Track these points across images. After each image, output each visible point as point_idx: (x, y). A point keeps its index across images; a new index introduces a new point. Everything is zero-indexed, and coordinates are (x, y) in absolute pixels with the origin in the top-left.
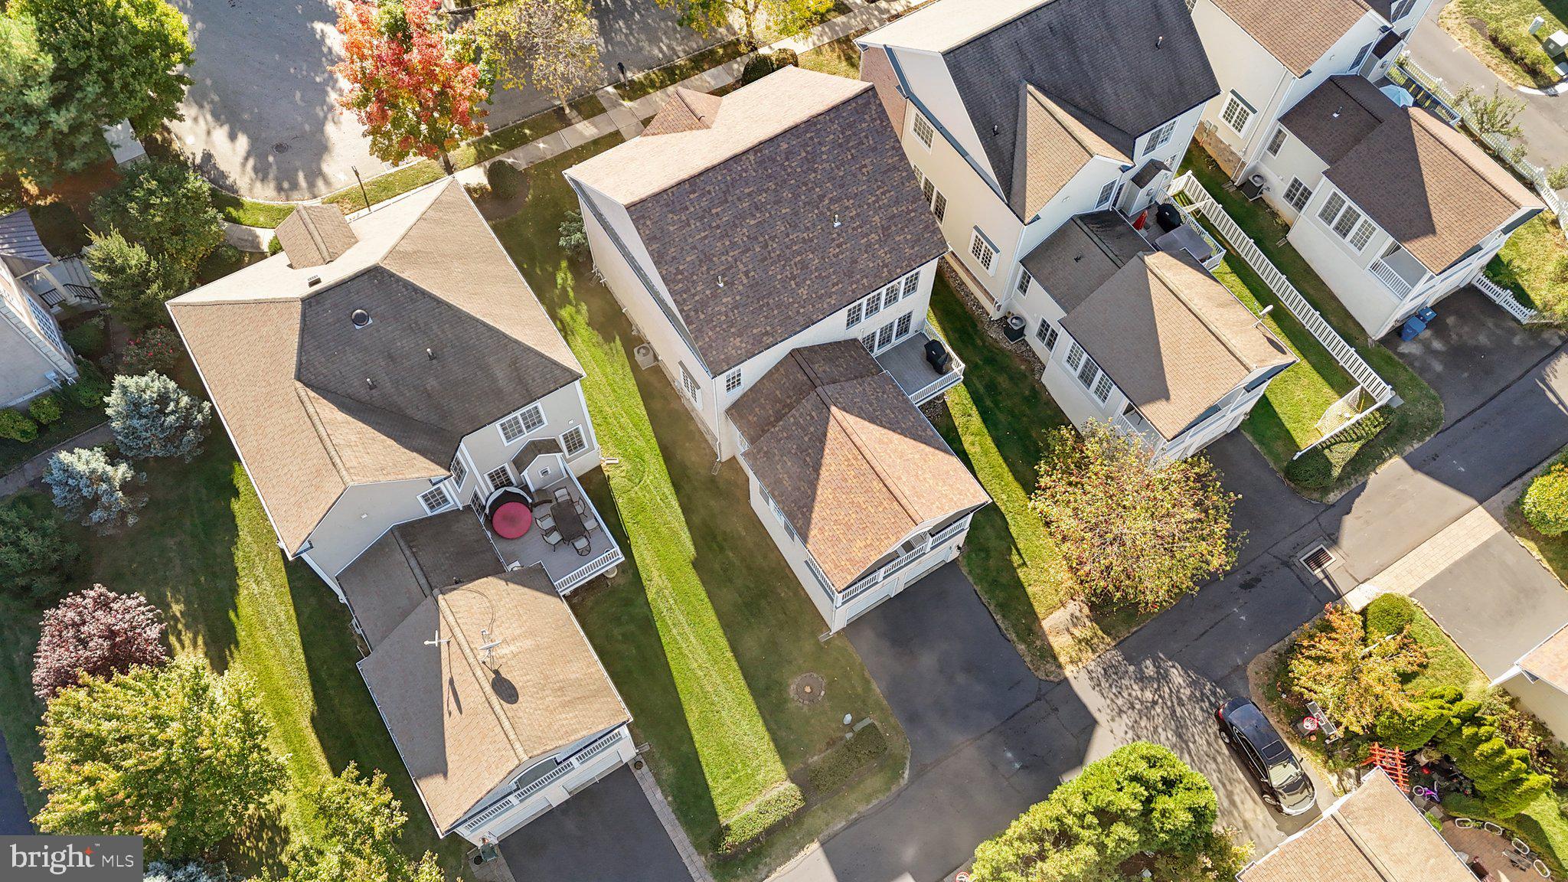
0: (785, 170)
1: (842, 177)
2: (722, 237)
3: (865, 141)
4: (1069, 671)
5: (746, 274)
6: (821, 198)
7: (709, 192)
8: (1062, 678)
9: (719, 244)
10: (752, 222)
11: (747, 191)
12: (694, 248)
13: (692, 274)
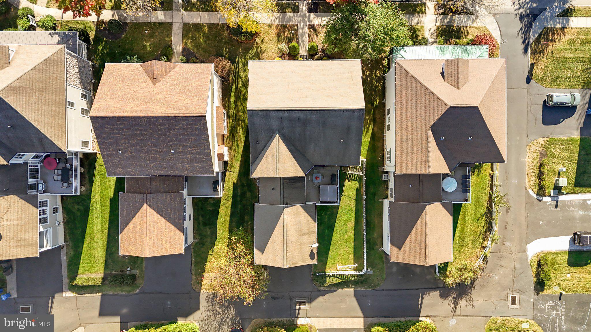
0: (158, 128)
1: (181, 139)
2: (125, 139)
3: (194, 131)
4: (202, 291)
5: (131, 153)
6: (169, 142)
7: (125, 124)
8: (199, 291)
9: (123, 140)
10: (139, 139)
11: (140, 129)
12: (113, 138)
13: (110, 145)
